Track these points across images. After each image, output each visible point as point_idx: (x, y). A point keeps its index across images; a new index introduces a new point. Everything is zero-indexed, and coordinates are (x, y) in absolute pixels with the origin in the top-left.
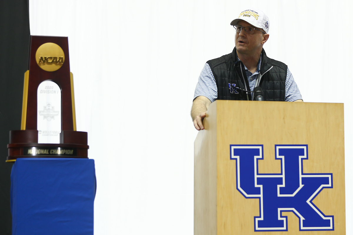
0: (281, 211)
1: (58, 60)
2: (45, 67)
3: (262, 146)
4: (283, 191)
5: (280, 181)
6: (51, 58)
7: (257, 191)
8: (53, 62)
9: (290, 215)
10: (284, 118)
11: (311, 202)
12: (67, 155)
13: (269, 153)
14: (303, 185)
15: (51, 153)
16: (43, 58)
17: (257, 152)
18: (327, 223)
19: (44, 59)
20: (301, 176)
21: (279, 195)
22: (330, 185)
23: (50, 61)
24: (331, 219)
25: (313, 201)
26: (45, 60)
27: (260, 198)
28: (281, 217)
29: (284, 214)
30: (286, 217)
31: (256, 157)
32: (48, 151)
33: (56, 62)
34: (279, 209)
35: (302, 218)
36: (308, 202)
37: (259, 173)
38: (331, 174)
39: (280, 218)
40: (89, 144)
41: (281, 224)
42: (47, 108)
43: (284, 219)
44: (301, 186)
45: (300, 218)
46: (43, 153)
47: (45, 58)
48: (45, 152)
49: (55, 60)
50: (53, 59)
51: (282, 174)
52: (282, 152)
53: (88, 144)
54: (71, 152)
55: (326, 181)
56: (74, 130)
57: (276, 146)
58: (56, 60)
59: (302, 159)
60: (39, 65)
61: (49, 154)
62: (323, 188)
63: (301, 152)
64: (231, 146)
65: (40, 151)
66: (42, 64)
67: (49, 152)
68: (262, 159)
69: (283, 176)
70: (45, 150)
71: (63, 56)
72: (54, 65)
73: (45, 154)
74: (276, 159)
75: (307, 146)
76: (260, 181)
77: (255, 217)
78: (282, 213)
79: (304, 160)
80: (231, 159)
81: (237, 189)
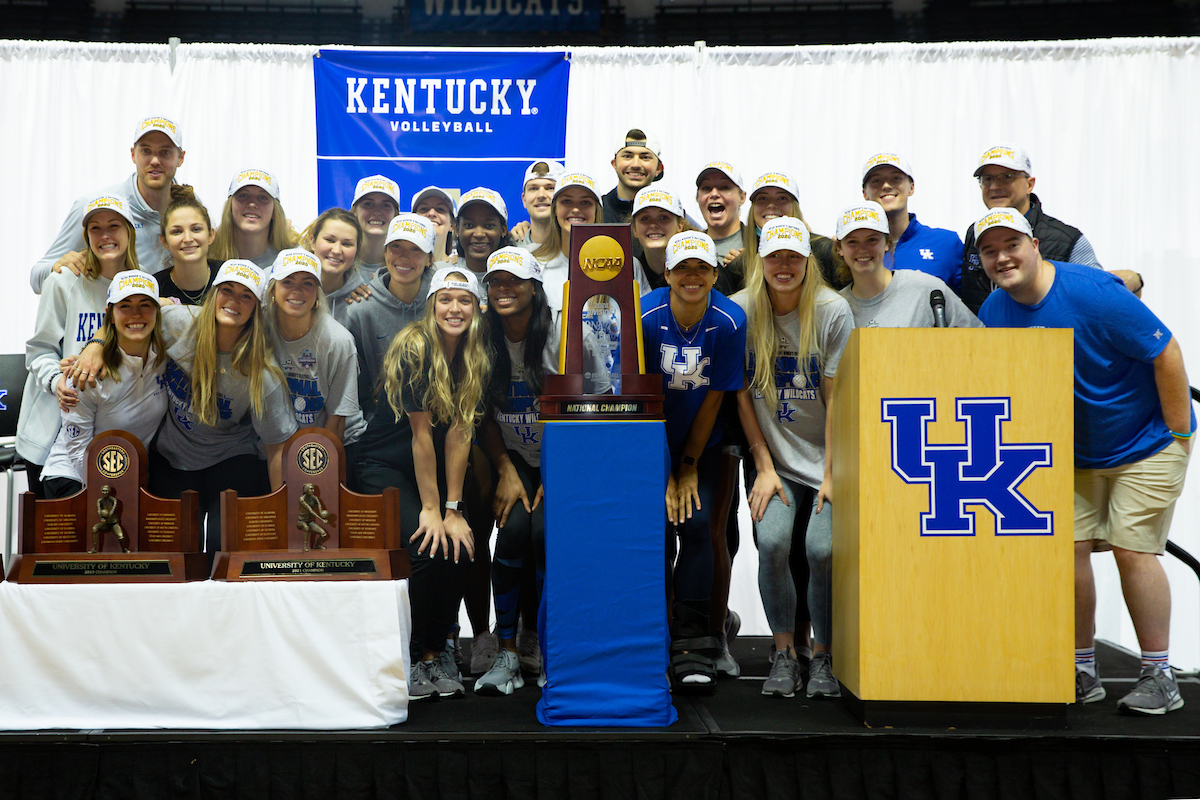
0: (965, 504)
1: (614, 263)
2: (595, 275)
3: (934, 399)
4: (967, 471)
5: (963, 456)
6: (603, 260)
7: (926, 472)
8: (605, 267)
9: (980, 511)
10: (971, 355)
11: (1015, 489)
12: (628, 412)
13: (946, 410)
14: (1002, 462)
15: (602, 410)
16: (592, 260)
17: (925, 410)
18: (1042, 523)
20: (998, 448)
21: (961, 478)
22: (1047, 462)
23: (602, 265)
24: (1048, 516)
25: (1018, 489)
26: (593, 264)
27: (930, 483)
28: (965, 513)
29: (969, 508)
30: (973, 513)
31: (923, 418)
32: (597, 405)
33: (612, 266)
34: (962, 501)
35: (1000, 516)
36: (1010, 489)
38: (1049, 444)
39: (962, 516)
41: (964, 524)
43: (970, 517)
44: (999, 463)
45: (996, 515)
46: (590, 411)
47: (594, 260)
49: (608, 264)
50: (606, 262)
51: (966, 445)
52: (966, 409)
54: (634, 408)
55: (1040, 455)
56: (640, 373)
57: (957, 399)
58: (611, 263)
59: (1001, 420)
60: (584, 271)
61: (600, 412)
62: (1037, 466)
63: (999, 409)
64: (883, 400)
65: (586, 407)
66: (589, 270)
67: (599, 408)
68: (935, 420)
69: (969, 448)
70: (594, 406)
71: (622, 257)
72: (607, 271)
73: (593, 412)
74: (957, 420)
75: (1008, 398)
76: (930, 456)
77: (922, 514)
78: (967, 507)
79: (1003, 422)
80: (883, 421)
81: (893, 468)
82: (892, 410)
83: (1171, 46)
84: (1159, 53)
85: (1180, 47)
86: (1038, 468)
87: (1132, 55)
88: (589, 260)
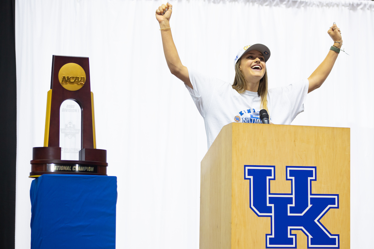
0: (291, 229)
1: (80, 80)
2: (68, 87)
3: (274, 167)
4: (293, 210)
6: (73, 78)
7: (269, 210)
8: (75, 82)
10: (294, 141)
11: (318, 221)
12: (88, 172)
13: (280, 173)
14: (312, 205)
16: (66, 77)
17: (269, 173)
18: (333, 241)
20: (310, 196)
21: (289, 214)
22: (336, 206)
23: (72, 81)
24: (337, 237)
25: (320, 221)
26: (67, 80)
27: (271, 216)
28: (291, 235)
29: (293, 232)
30: (295, 235)
31: (268, 178)
33: (78, 82)
34: (289, 228)
35: (310, 237)
36: (316, 221)
37: (271, 192)
38: (338, 195)
39: (289, 236)
41: (290, 241)
42: (69, 126)
43: (294, 237)
44: (310, 206)
45: (308, 236)
46: (65, 170)
47: (68, 77)
50: (75, 79)
51: (292, 194)
52: (292, 173)
53: (107, 162)
54: (92, 169)
55: (332, 201)
56: (94, 148)
57: (287, 167)
58: (78, 80)
59: (311, 180)
60: (61, 84)
61: (72, 171)
63: (310, 173)
64: (245, 166)
66: (64, 83)
67: (71, 169)
68: (274, 179)
69: (293, 196)
70: (68, 167)
71: (85, 77)
72: (76, 85)
73: (68, 171)
74: (287, 179)
75: (315, 168)
76: (272, 200)
77: (267, 235)
78: (292, 231)
79: (312, 182)
80: (245, 178)
81: (251, 207)
82: (251, 172)
83: (350, 4)
84: (343, 7)
85: (355, 5)
86: (331, 209)
87: (329, 7)
88: (64, 77)
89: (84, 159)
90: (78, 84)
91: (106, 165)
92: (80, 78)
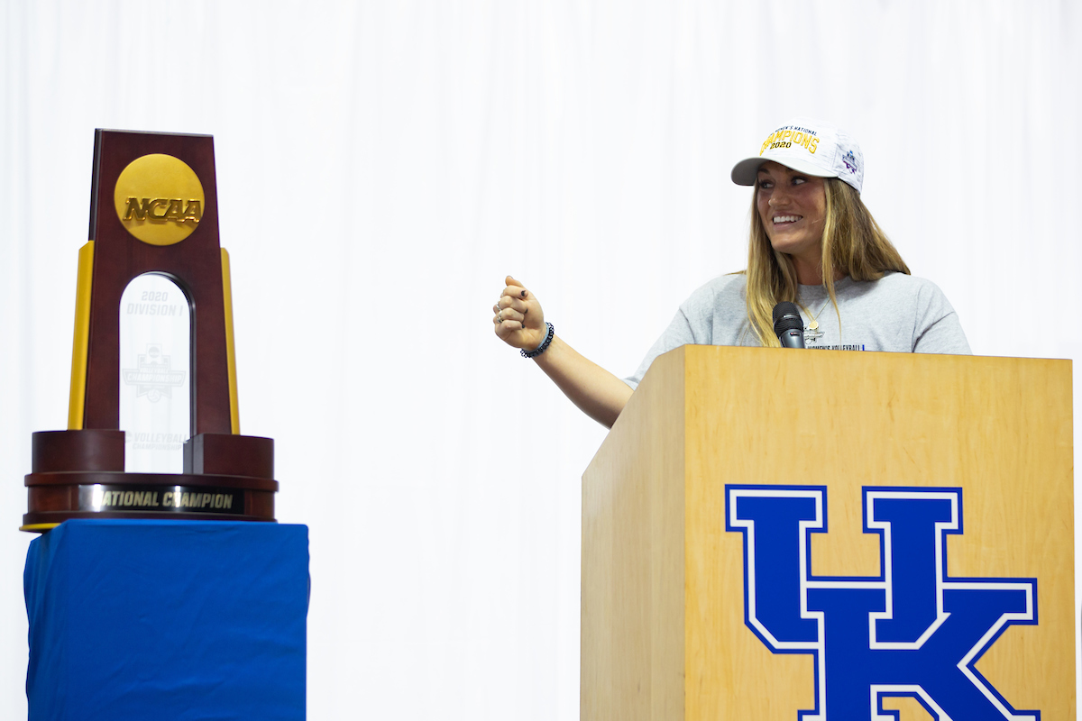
0: (880, 695)
1: (184, 209)
2: (145, 232)
3: (823, 489)
4: (885, 631)
5: (876, 600)
6: (163, 202)
7: (808, 631)
8: (168, 215)
9: (909, 707)
10: (889, 405)
11: (970, 666)
12: (215, 510)
13: (845, 511)
14: (948, 614)
16: (139, 201)
17: (806, 509)
19: (141, 207)
20: (941, 586)
21: (874, 645)
22: (1029, 616)
23: (160, 212)
25: (977, 666)
26: (142, 210)
27: (815, 652)
28: (881, 712)
29: (888, 703)
30: (896, 714)
31: (803, 525)
32: (155, 495)
33: (180, 215)
34: (875, 689)
35: (944, 718)
36: (962, 666)
37: (814, 573)
38: (1033, 581)
39: (875, 717)
40: (278, 475)
42: (149, 360)
44: (942, 616)
45: (936, 718)
46: (140, 504)
47: (145, 201)
48: (145, 499)
49: (174, 210)
50: (168, 206)
51: (882, 579)
52: (883, 510)
53: (277, 477)
54: (227, 502)
55: (1017, 601)
56: (234, 432)
57: (865, 489)
58: (179, 209)
59: (945, 532)
60: (123, 223)
61: (161, 507)
62: (1009, 623)
63: (942, 510)
64: (728, 488)
65: (132, 496)
66: (134, 221)
67: (159, 500)
68: (824, 529)
69: (887, 585)
70: (148, 495)
72: (171, 225)
73: (147, 508)
74: (866, 530)
75: (959, 491)
76: (816, 599)
77: (801, 713)
78: (885, 700)
79: (949, 537)
80: (729, 528)
81: (747, 623)
86: (1011, 628)
88: (133, 201)
89: (199, 470)
90: (179, 224)
91: (273, 487)
92: (184, 202)
